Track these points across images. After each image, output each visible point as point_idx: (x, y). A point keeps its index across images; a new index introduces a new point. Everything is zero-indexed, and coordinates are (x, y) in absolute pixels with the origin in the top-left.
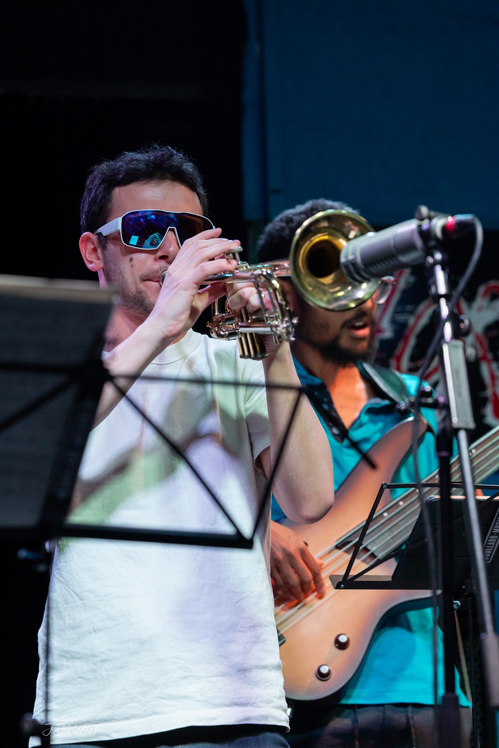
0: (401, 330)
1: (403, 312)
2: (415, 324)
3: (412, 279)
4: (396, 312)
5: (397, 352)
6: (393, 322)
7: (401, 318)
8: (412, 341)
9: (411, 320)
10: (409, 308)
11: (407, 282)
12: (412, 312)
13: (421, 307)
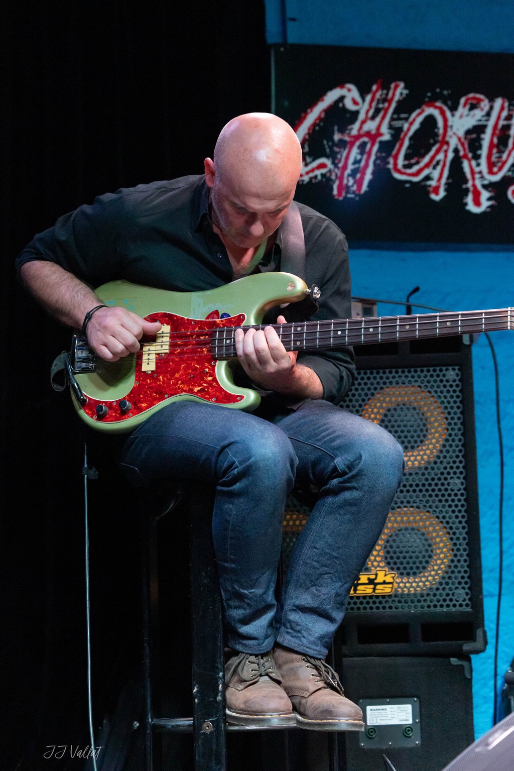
0: (397, 133)
1: (399, 119)
2: (409, 129)
3: (406, 92)
4: (392, 119)
5: (394, 152)
6: (391, 127)
7: (397, 124)
8: (406, 143)
9: (406, 126)
10: (403, 116)
11: (401, 94)
12: (406, 119)
13: (414, 115)
